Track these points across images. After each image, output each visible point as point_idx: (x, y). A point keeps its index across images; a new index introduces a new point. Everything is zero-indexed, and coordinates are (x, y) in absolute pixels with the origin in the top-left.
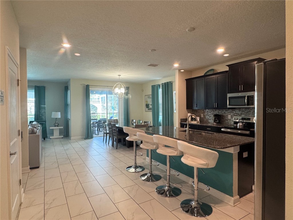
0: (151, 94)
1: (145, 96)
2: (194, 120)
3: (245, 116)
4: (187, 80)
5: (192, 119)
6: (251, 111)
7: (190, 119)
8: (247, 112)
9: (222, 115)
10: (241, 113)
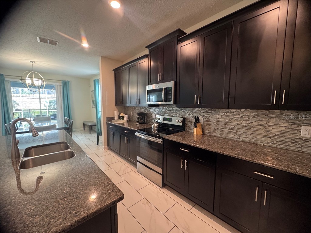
0: (94, 90)
1: (92, 91)
2: (122, 119)
3: (168, 116)
4: (114, 70)
5: (120, 118)
6: (174, 110)
7: (116, 117)
8: (170, 111)
9: (148, 113)
10: (164, 112)
